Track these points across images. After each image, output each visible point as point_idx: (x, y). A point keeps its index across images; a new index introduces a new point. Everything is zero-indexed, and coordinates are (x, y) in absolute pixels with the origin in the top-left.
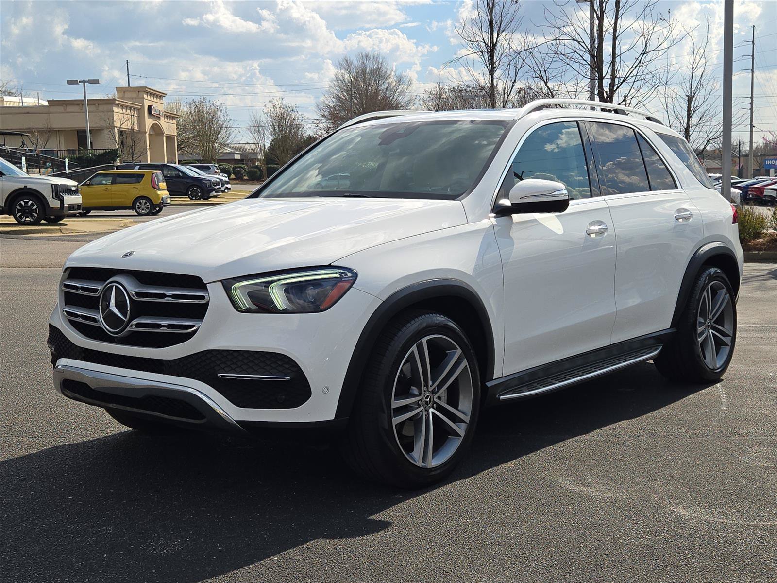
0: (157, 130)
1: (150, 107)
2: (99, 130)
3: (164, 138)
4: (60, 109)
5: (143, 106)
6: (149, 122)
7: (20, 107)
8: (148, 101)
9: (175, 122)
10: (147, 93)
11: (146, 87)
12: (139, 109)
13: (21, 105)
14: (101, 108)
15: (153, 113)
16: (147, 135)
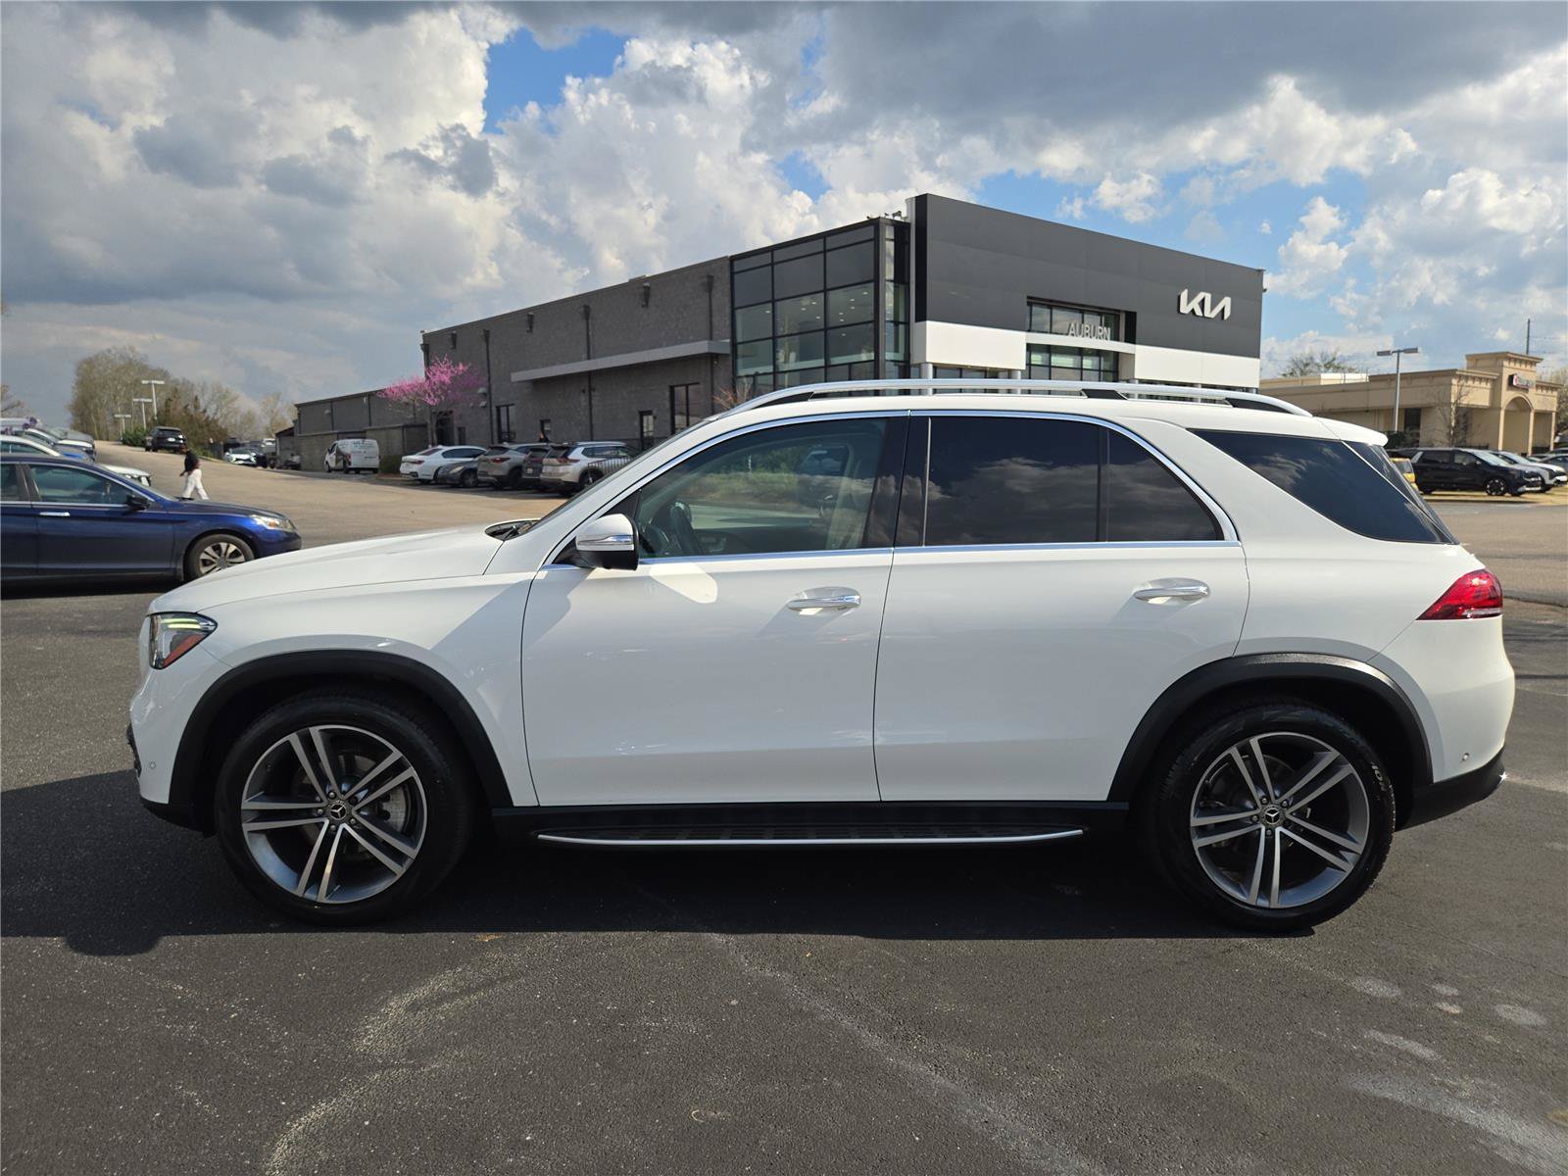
0: (1520, 406)
1: (1511, 378)
2: (1427, 408)
3: (1532, 415)
4: (1383, 385)
5: (1500, 377)
6: (1507, 396)
7: (1340, 385)
8: (1508, 369)
9: (1555, 393)
10: (1510, 359)
11: (1508, 353)
12: (1494, 380)
13: (1342, 382)
14: (1437, 380)
15: (1514, 383)
16: (1502, 413)
